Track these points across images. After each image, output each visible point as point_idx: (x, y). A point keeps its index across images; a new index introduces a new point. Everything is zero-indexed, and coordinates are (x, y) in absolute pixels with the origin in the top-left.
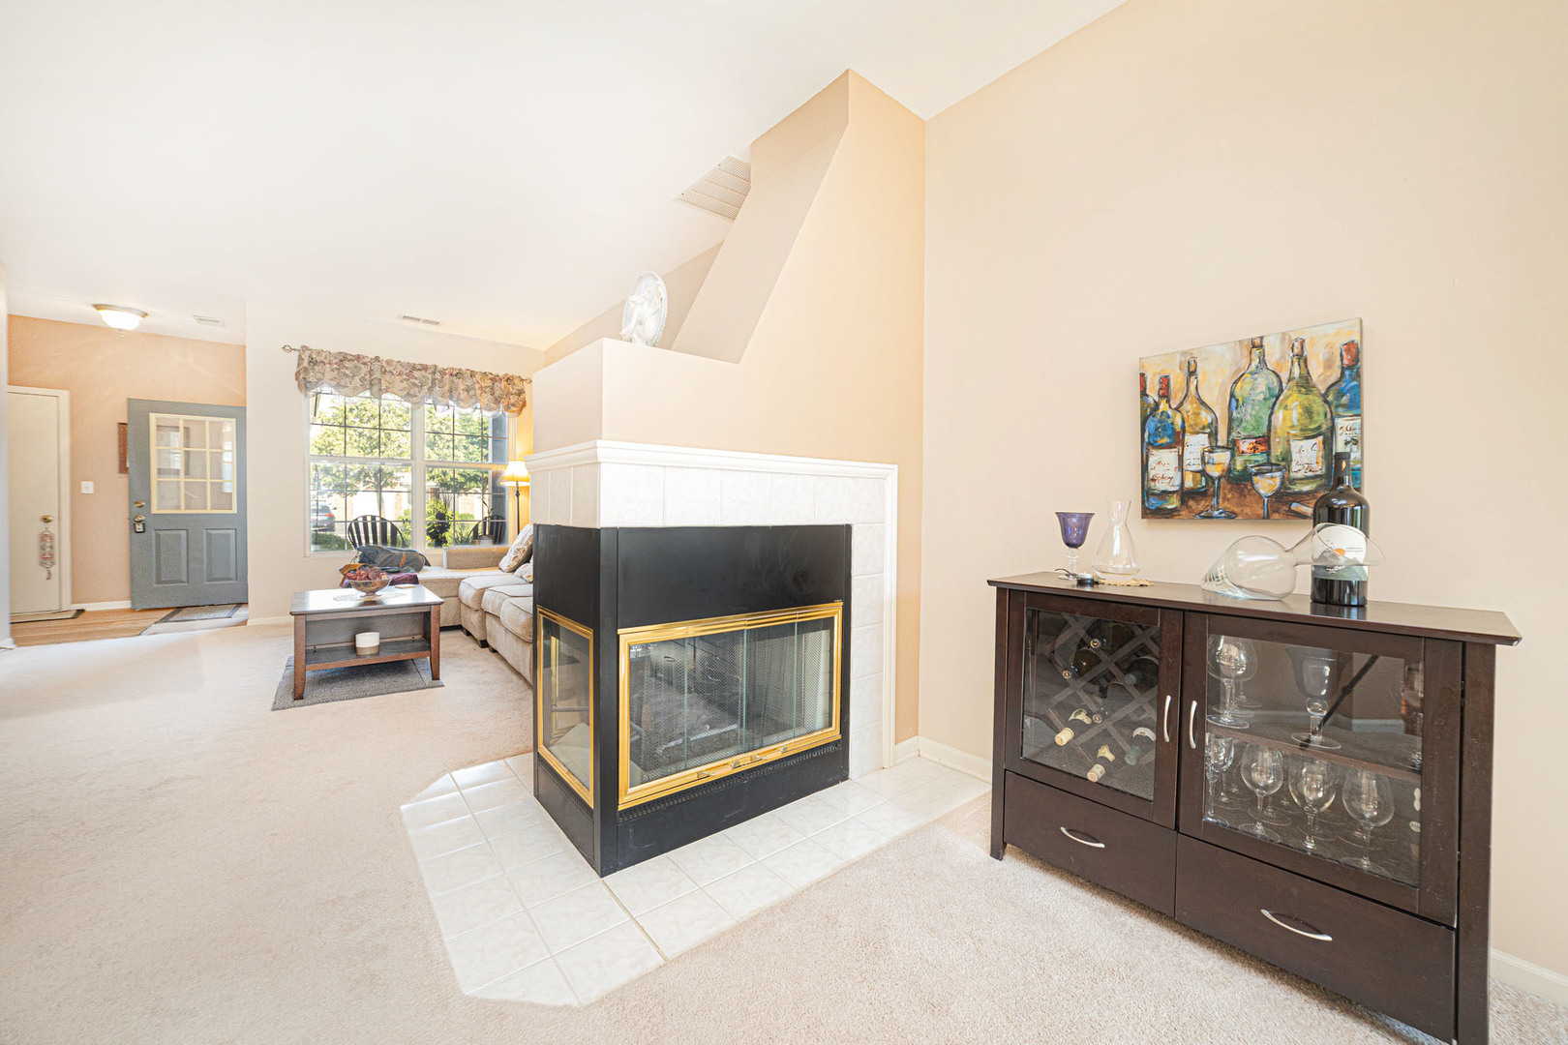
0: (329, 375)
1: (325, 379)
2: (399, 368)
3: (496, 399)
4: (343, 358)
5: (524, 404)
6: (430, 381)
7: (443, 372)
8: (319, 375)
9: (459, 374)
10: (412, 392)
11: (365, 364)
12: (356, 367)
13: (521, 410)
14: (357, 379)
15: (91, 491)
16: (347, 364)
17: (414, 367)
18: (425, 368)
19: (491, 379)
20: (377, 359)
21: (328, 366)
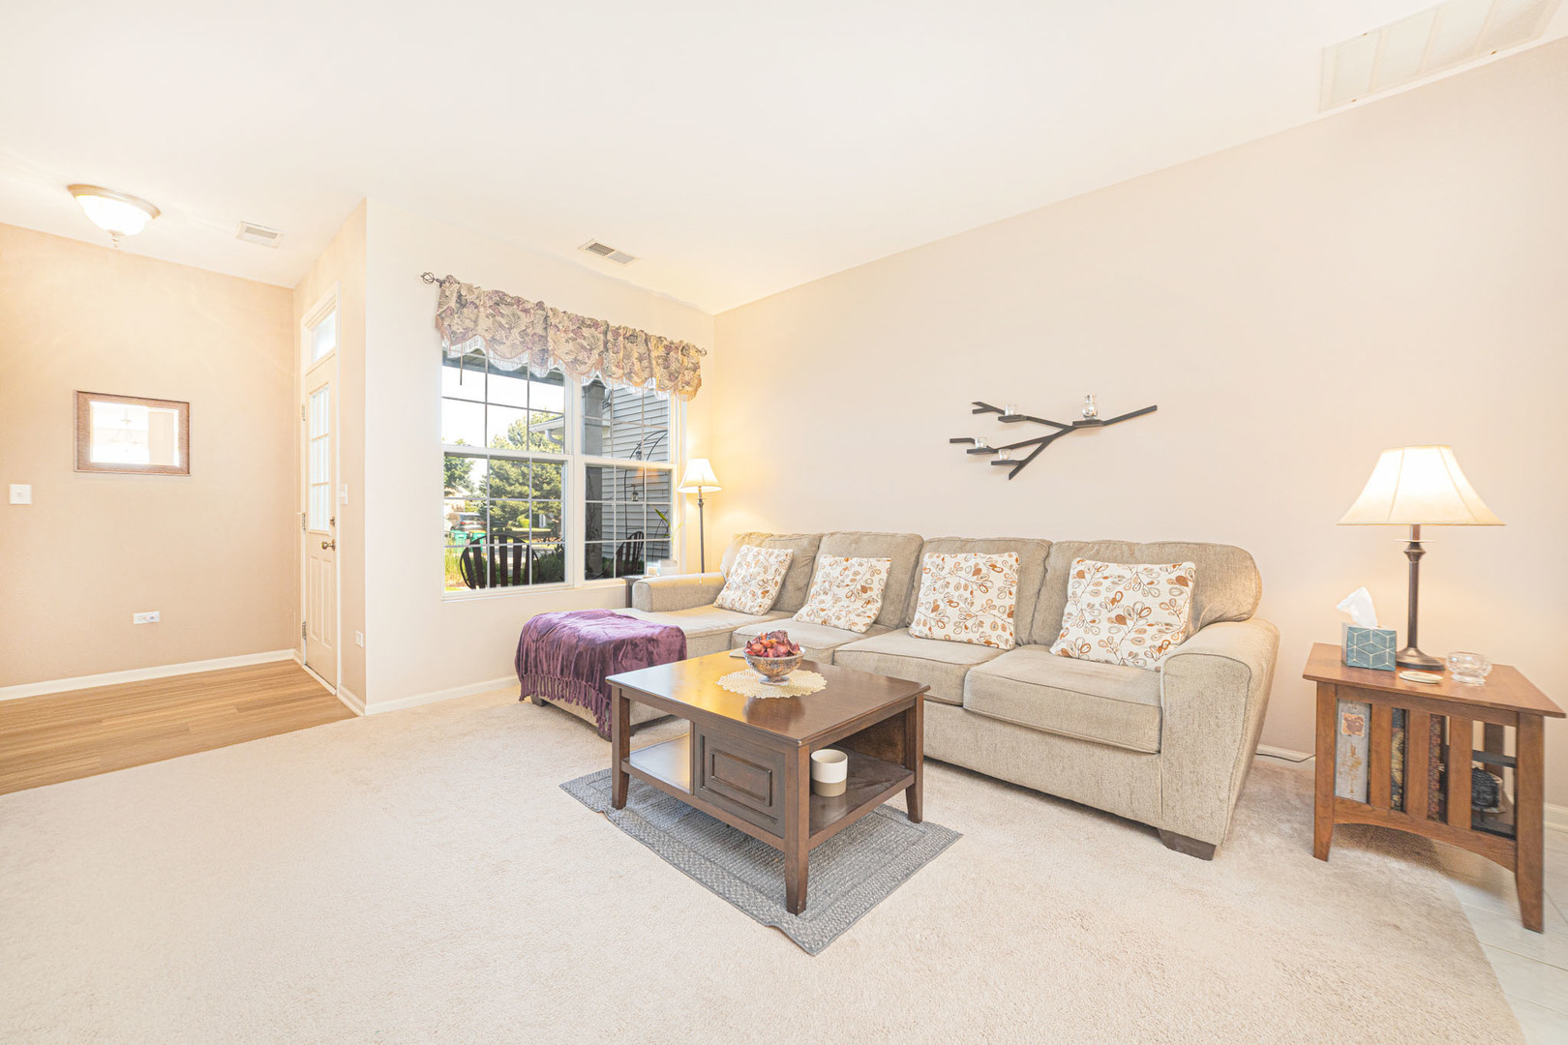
0: (485, 323)
1: (479, 328)
2: (567, 323)
3: (671, 375)
4: (500, 300)
5: (699, 384)
6: (601, 344)
7: (616, 332)
8: (469, 324)
9: (632, 337)
10: (580, 358)
11: (526, 311)
12: (514, 315)
13: (696, 390)
14: (515, 332)
15: (27, 500)
16: (503, 309)
17: (583, 322)
18: (595, 324)
19: (666, 347)
20: (540, 305)
21: (482, 309)
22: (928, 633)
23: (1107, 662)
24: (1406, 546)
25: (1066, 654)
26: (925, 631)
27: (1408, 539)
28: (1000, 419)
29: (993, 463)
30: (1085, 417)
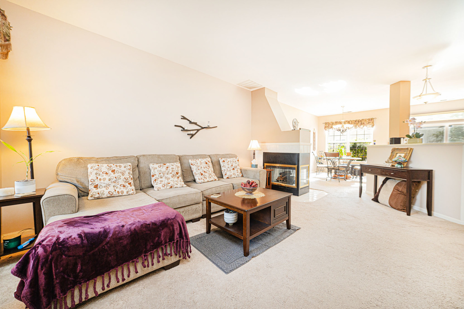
22: (204, 181)
23: (234, 177)
24: (253, 153)
25: (228, 178)
26: (203, 181)
27: (253, 152)
28: (189, 123)
29: (188, 134)
30: (208, 126)
